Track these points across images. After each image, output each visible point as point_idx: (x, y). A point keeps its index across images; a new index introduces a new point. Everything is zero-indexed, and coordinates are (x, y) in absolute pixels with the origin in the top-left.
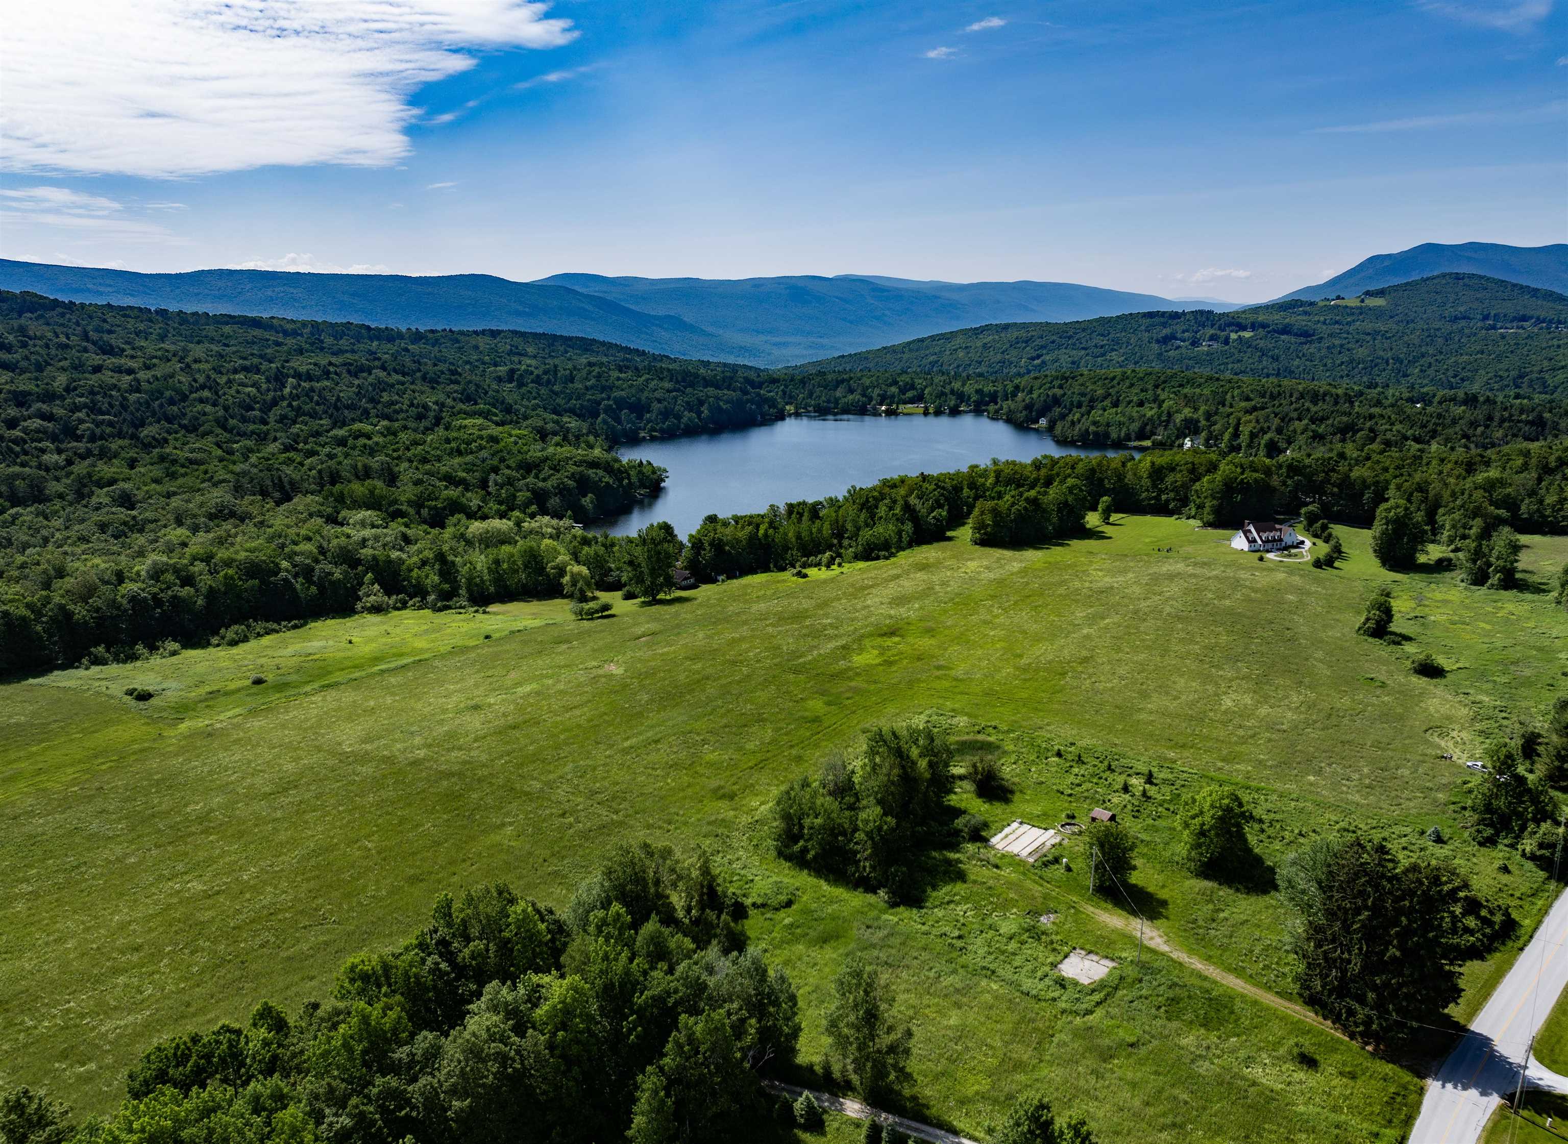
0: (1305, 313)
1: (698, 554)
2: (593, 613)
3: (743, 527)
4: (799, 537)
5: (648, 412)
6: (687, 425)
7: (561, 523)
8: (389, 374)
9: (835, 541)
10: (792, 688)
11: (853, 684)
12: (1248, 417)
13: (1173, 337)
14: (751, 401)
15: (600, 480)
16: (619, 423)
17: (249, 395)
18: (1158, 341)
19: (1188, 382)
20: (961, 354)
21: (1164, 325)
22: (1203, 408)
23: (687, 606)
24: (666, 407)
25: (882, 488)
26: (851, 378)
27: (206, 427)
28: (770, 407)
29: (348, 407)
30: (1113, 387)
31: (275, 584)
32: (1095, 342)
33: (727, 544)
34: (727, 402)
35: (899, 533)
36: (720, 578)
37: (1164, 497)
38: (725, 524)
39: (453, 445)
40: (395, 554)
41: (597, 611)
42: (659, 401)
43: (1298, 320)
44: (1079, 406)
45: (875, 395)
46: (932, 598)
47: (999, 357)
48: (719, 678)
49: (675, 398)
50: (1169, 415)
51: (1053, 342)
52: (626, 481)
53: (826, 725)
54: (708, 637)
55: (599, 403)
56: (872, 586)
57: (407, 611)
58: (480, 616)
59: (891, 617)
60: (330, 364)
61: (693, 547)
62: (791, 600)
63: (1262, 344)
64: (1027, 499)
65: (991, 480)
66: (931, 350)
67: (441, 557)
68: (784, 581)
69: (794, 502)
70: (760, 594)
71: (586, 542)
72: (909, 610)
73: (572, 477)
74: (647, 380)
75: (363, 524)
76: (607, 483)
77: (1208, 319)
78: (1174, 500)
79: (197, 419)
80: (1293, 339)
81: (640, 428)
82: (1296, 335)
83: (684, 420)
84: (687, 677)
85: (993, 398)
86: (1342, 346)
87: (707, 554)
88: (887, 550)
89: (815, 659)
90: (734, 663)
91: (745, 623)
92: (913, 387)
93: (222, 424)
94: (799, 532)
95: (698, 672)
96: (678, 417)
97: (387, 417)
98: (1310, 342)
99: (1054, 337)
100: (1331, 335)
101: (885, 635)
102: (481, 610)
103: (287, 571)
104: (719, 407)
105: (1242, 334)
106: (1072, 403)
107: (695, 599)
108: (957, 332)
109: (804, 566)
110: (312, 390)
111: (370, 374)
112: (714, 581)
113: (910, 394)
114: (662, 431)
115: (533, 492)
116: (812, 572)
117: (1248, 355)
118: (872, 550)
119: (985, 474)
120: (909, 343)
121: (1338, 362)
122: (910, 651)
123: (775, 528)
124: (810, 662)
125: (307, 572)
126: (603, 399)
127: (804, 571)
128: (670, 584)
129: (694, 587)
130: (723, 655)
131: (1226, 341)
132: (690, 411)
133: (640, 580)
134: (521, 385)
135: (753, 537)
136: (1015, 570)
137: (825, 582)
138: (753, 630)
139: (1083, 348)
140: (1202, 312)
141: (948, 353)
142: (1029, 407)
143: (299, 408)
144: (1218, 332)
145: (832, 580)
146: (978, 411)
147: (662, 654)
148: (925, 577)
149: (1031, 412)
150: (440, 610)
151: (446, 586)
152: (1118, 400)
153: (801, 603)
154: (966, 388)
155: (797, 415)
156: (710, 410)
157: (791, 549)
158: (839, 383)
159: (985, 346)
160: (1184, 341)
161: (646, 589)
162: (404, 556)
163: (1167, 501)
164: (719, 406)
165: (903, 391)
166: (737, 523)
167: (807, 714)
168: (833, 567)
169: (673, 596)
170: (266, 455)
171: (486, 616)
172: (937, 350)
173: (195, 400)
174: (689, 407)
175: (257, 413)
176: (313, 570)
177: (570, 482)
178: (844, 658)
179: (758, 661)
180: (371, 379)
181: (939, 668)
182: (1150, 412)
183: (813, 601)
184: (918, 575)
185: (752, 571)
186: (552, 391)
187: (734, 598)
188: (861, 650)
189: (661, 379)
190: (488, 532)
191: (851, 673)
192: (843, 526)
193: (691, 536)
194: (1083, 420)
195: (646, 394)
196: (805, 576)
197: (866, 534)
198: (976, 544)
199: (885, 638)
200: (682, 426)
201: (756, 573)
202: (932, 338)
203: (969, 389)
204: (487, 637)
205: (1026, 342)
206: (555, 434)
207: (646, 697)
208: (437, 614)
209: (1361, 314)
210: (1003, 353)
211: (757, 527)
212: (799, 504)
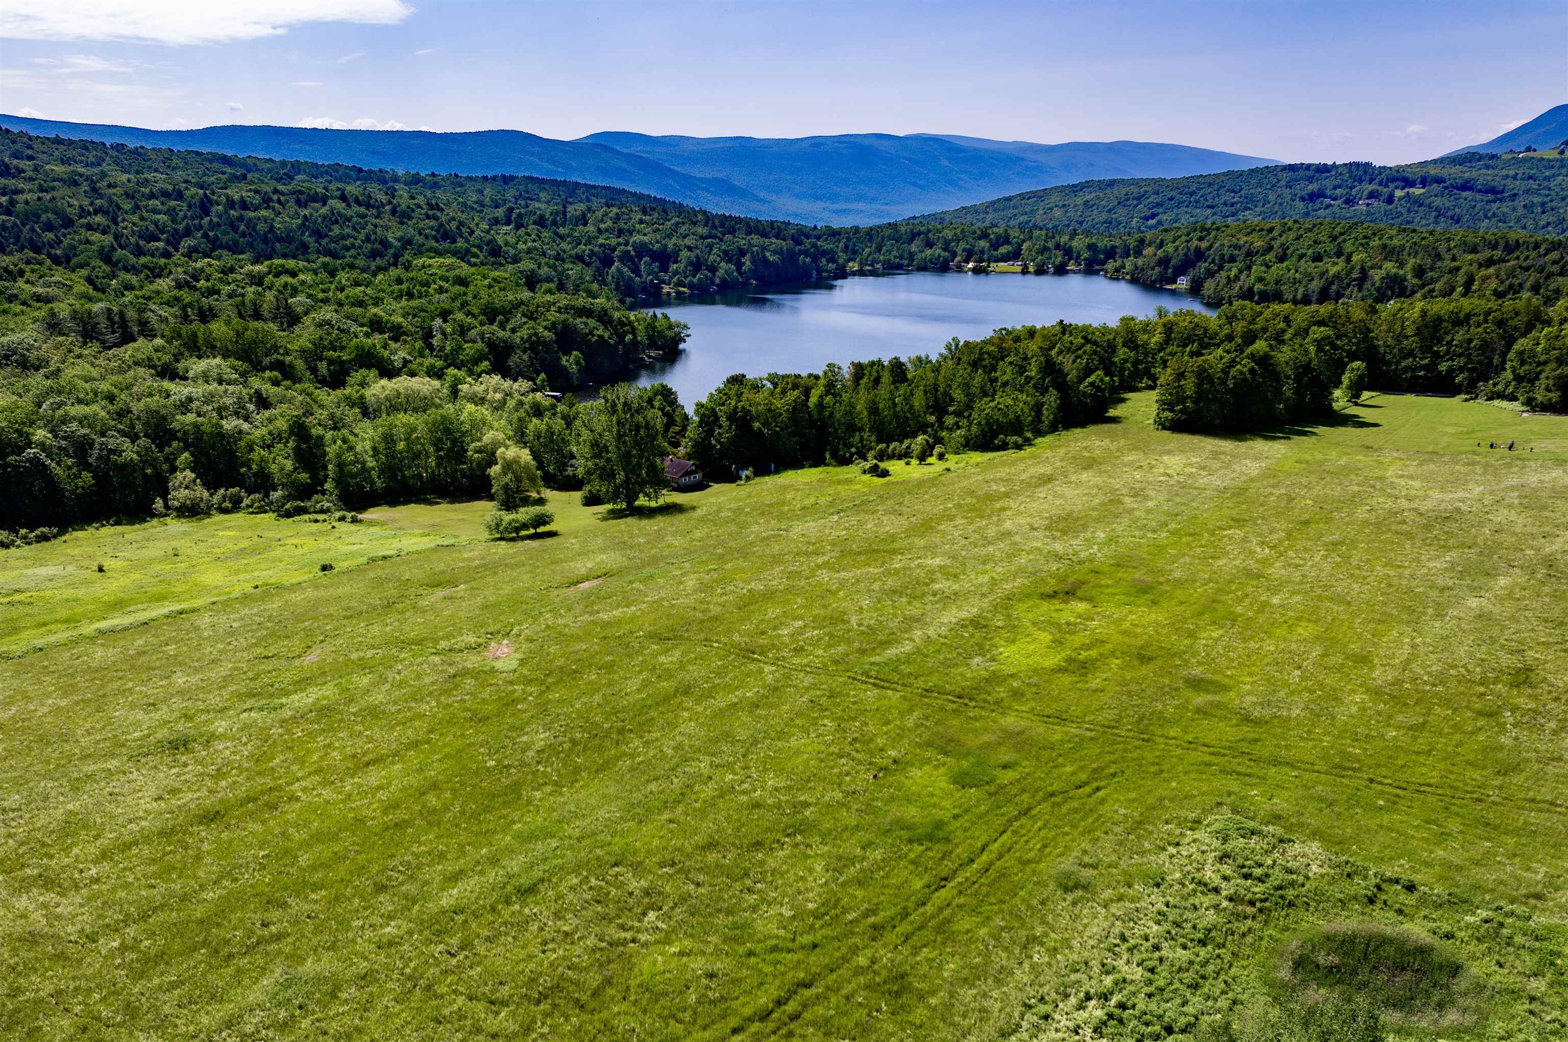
0: (1488, 167)
1: (710, 433)
2: (517, 530)
3: (784, 392)
4: (874, 410)
5: (676, 262)
6: (723, 280)
7: (516, 386)
8: (349, 205)
9: (932, 419)
10: (871, 729)
11: (1010, 721)
12: (1484, 272)
13: (1321, 194)
14: (806, 253)
15: (591, 333)
16: (639, 274)
17: (156, 223)
18: (1303, 199)
19: (1374, 234)
20: (1057, 213)
22: (1412, 262)
23: (678, 520)
24: (697, 257)
25: (1002, 339)
26: (929, 231)
27: (82, 258)
28: (828, 261)
29: (280, 240)
30: (1273, 239)
31: (15, 467)
32: (1224, 198)
33: (757, 418)
34: (775, 253)
35: (1038, 408)
36: (744, 474)
37: (1443, 367)
38: (756, 387)
39: (404, 287)
40: (229, 424)
41: (525, 526)
42: (690, 249)
43: (1482, 175)
44: (1232, 259)
45: (959, 250)
46: (1125, 521)
47: (1105, 216)
48: (710, 694)
49: (711, 247)
50: (1363, 271)
51: (1171, 199)
52: (629, 337)
53: (961, 852)
54: (703, 587)
55: (614, 250)
56: (1007, 495)
57: (240, 515)
58: (344, 527)
59: (1058, 558)
60: (276, 191)
61: (701, 422)
62: (862, 517)
63: (1438, 202)
64: (1252, 356)
65: (1157, 338)
66: (1021, 210)
67: (299, 430)
68: (848, 481)
69: (865, 360)
70: (807, 502)
71: (537, 411)
72: (1089, 542)
73: (552, 327)
74: (677, 224)
75: (206, 377)
76: (601, 337)
77: (1365, 173)
78: (1462, 370)
79: (75, 247)
80: (1478, 196)
81: (664, 282)
82: (1480, 191)
83: (720, 273)
84: (646, 684)
85: (1111, 253)
86: (1543, 204)
87: (724, 433)
88: (1019, 433)
89: (918, 651)
90: (748, 652)
91: (776, 560)
92: (1007, 241)
93: (106, 257)
94: (874, 403)
95: (668, 674)
96: (713, 269)
97: (329, 253)
98: (1501, 200)
99: (1173, 193)
100: (1527, 191)
101: (1053, 595)
102: (349, 515)
103: (42, 446)
104: (765, 259)
105: (1411, 190)
106: (1222, 257)
107: (693, 508)
108: (1051, 189)
109: (881, 456)
110: (241, 219)
111: (324, 204)
112: (732, 478)
113: (1003, 250)
114: (691, 286)
115: (491, 344)
116: (895, 467)
117: (1420, 214)
118: (995, 434)
119: (1146, 327)
120: (994, 202)
121: (1542, 223)
122: (1117, 638)
123: (835, 395)
124: (908, 659)
125: (81, 448)
126: (619, 244)
127: (883, 465)
128: (659, 482)
129: (700, 487)
130: (729, 632)
131: (1390, 200)
132: (729, 261)
133: (607, 475)
134: (519, 226)
135: (800, 407)
136: (1255, 473)
137: (920, 484)
138: (791, 575)
139: (1209, 207)
140: (1357, 165)
141: (1041, 212)
142: (1164, 262)
143: (216, 238)
144: (1380, 188)
145: (933, 482)
146: (1091, 269)
147: (606, 625)
148: (1099, 480)
149: (1166, 268)
150: (288, 515)
151: (304, 477)
152: (1285, 255)
153: (880, 524)
154: (1074, 243)
155: (861, 273)
156: (754, 261)
157: (861, 429)
158: (913, 236)
159: (1086, 203)
160: (1335, 199)
161: (617, 488)
162: (246, 426)
163: (1451, 372)
164: (764, 257)
165: (995, 246)
166: (775, 385)
167: (912, 812)
168: (930, 460)
169: (661, 502)
170: (148, 294)
171: (353, 527)
172: (1028, 209)
173: (82, 226)
174: (727, 256)
175: (161, 245)
176: (91, 445)
177: (546, 333)
178: (981, 650)
179: (798, 651)
180: (324, 210)
181: (1196, 684)
182: (1335, 267)
183: (903, 520)
184: (1084, 476)
185: (796, 463)
186: (556, 234)
187: (764, 511)
188: (1013, 630)
189: (695, 223)
190: (399, 394)
191: (1001, 692)
192: (946, 394)
193: (700, 405)
194: (1243, 277)
195: (674, 240)
196: (885, 474)
197: (985, 407)
198: (1164, 428)
199: (1056, 604)
200: (717, 281)
201: (802, 467)
202: (1022, 196)
203: (1078, 243)
204: (324, 568)
205: (1138, 199)
206: (549, 280)
207: (541, 738)
208: (283, 521)
209: (1563, 166)
210: (1109, 211)
211: (807, 392)
212: (873, 364)
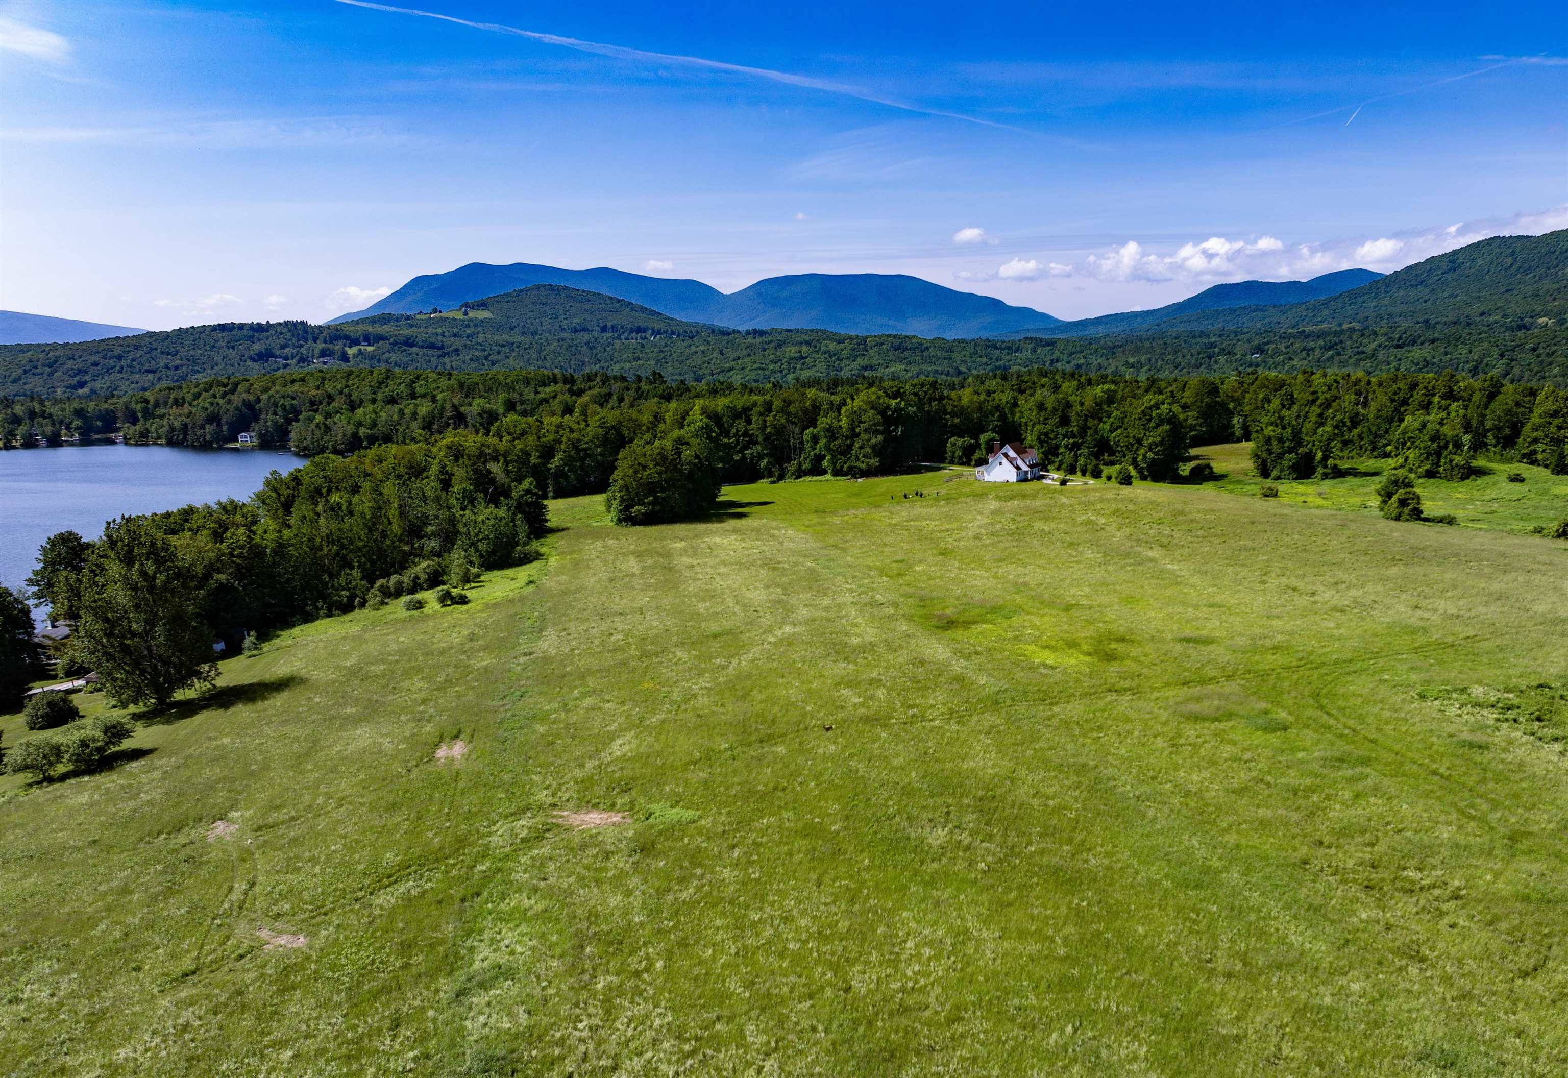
13: (271, 354)
18: (253, 359)
21: (251, 338)
32: (162, 362)
51: (95, 364)
77: (305, 331)
82: (424, 347)
105: (361, 348)
131: (345, 357)
140: (293, 324)
144: (328, 346)
160: (288, 358)
